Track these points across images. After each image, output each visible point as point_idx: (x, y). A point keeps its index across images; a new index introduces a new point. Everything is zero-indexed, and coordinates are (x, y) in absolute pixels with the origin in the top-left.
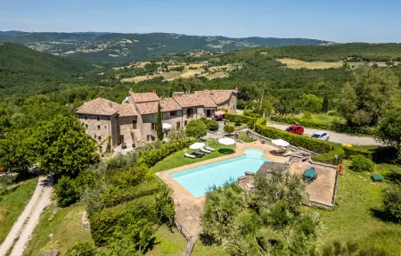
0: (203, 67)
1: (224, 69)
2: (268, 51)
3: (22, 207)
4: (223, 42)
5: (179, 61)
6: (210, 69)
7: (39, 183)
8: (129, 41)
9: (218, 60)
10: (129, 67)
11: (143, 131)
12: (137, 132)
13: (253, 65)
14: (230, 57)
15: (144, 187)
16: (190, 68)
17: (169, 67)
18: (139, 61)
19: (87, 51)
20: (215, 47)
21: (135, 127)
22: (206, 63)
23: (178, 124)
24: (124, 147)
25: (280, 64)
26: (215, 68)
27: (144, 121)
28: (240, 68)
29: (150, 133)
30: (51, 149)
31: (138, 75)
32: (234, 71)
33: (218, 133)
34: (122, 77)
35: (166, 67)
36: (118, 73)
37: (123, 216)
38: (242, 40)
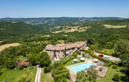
0: (77, 28)
1: (84, 28)
2: (100, 22)
3: (36, 73)
4: (84, 19)
5: (70, 26)
6: (80, 28)
7: (38, 67)
8: (54, 20)
9: (83, 25)
10: (54, 28)
11: (61, 54)
12: (60, 54)
13: (94, 27)
14: (87, 24)
15: (63, 70)
16: (73, 28)
17: (67, 28)
18: (57, 26)
19: (42, 23)
20: (82, 21)
21: (59, 53)
22: (78, 26)
23: (70, 52)
24: (57, 58)
25: (104, 26)
26: (81, 28)
27: (62, 52)
28: (90, 28)
29: (63, 54)
30: (41, 59)
31: (57, 31)
32: (88, 29)
33: (81, 55)
34: (52, 31)
35: (66, 28)
36: (51, 30)
37: (60, 76)
38: (91, 18)
